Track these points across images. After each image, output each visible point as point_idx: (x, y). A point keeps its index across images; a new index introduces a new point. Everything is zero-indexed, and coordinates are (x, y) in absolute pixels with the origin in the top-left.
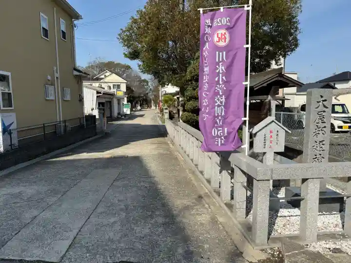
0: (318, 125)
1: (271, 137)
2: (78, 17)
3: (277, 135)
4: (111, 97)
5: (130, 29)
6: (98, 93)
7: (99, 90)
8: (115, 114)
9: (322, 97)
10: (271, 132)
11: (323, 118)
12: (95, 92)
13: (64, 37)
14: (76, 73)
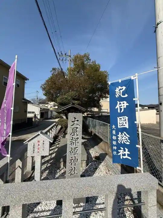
0: (73, 136)
1: (39, 145)
2: (26, 79)
3: (43, 144)
4: (48, 110)
5: (45, 84)
6: (41, 108)
7: (41, 107)
8: (49, 116)
9: (75, 118)
10: (39, 142)
11: (77, 132)
12: (40, 108)
13: (18, 87)
14: (23, 101)
